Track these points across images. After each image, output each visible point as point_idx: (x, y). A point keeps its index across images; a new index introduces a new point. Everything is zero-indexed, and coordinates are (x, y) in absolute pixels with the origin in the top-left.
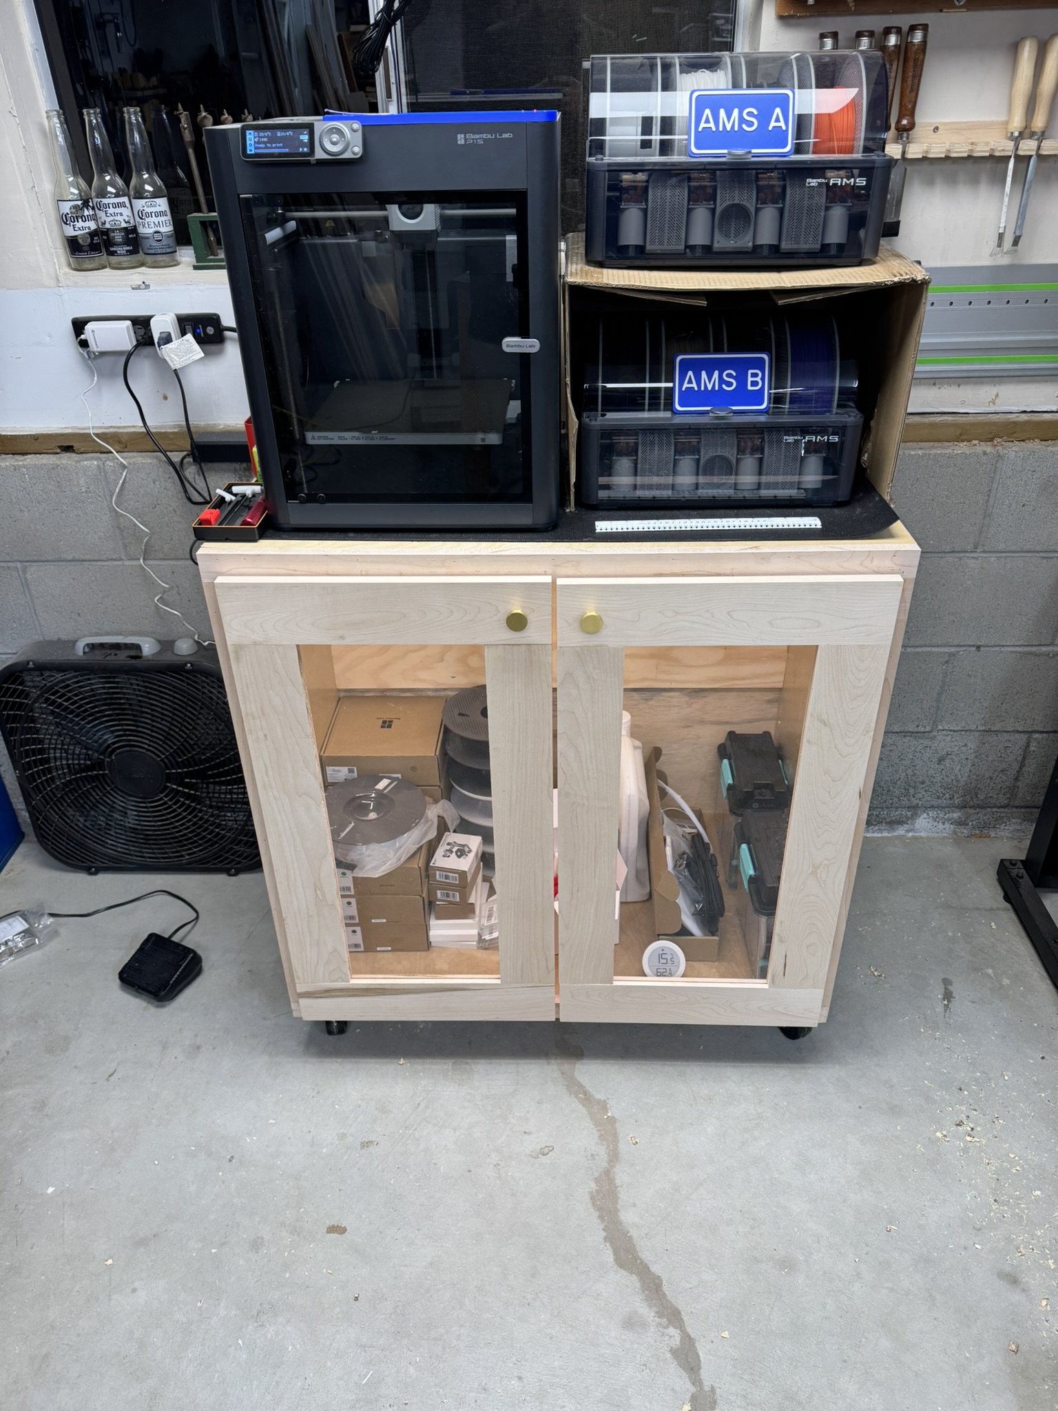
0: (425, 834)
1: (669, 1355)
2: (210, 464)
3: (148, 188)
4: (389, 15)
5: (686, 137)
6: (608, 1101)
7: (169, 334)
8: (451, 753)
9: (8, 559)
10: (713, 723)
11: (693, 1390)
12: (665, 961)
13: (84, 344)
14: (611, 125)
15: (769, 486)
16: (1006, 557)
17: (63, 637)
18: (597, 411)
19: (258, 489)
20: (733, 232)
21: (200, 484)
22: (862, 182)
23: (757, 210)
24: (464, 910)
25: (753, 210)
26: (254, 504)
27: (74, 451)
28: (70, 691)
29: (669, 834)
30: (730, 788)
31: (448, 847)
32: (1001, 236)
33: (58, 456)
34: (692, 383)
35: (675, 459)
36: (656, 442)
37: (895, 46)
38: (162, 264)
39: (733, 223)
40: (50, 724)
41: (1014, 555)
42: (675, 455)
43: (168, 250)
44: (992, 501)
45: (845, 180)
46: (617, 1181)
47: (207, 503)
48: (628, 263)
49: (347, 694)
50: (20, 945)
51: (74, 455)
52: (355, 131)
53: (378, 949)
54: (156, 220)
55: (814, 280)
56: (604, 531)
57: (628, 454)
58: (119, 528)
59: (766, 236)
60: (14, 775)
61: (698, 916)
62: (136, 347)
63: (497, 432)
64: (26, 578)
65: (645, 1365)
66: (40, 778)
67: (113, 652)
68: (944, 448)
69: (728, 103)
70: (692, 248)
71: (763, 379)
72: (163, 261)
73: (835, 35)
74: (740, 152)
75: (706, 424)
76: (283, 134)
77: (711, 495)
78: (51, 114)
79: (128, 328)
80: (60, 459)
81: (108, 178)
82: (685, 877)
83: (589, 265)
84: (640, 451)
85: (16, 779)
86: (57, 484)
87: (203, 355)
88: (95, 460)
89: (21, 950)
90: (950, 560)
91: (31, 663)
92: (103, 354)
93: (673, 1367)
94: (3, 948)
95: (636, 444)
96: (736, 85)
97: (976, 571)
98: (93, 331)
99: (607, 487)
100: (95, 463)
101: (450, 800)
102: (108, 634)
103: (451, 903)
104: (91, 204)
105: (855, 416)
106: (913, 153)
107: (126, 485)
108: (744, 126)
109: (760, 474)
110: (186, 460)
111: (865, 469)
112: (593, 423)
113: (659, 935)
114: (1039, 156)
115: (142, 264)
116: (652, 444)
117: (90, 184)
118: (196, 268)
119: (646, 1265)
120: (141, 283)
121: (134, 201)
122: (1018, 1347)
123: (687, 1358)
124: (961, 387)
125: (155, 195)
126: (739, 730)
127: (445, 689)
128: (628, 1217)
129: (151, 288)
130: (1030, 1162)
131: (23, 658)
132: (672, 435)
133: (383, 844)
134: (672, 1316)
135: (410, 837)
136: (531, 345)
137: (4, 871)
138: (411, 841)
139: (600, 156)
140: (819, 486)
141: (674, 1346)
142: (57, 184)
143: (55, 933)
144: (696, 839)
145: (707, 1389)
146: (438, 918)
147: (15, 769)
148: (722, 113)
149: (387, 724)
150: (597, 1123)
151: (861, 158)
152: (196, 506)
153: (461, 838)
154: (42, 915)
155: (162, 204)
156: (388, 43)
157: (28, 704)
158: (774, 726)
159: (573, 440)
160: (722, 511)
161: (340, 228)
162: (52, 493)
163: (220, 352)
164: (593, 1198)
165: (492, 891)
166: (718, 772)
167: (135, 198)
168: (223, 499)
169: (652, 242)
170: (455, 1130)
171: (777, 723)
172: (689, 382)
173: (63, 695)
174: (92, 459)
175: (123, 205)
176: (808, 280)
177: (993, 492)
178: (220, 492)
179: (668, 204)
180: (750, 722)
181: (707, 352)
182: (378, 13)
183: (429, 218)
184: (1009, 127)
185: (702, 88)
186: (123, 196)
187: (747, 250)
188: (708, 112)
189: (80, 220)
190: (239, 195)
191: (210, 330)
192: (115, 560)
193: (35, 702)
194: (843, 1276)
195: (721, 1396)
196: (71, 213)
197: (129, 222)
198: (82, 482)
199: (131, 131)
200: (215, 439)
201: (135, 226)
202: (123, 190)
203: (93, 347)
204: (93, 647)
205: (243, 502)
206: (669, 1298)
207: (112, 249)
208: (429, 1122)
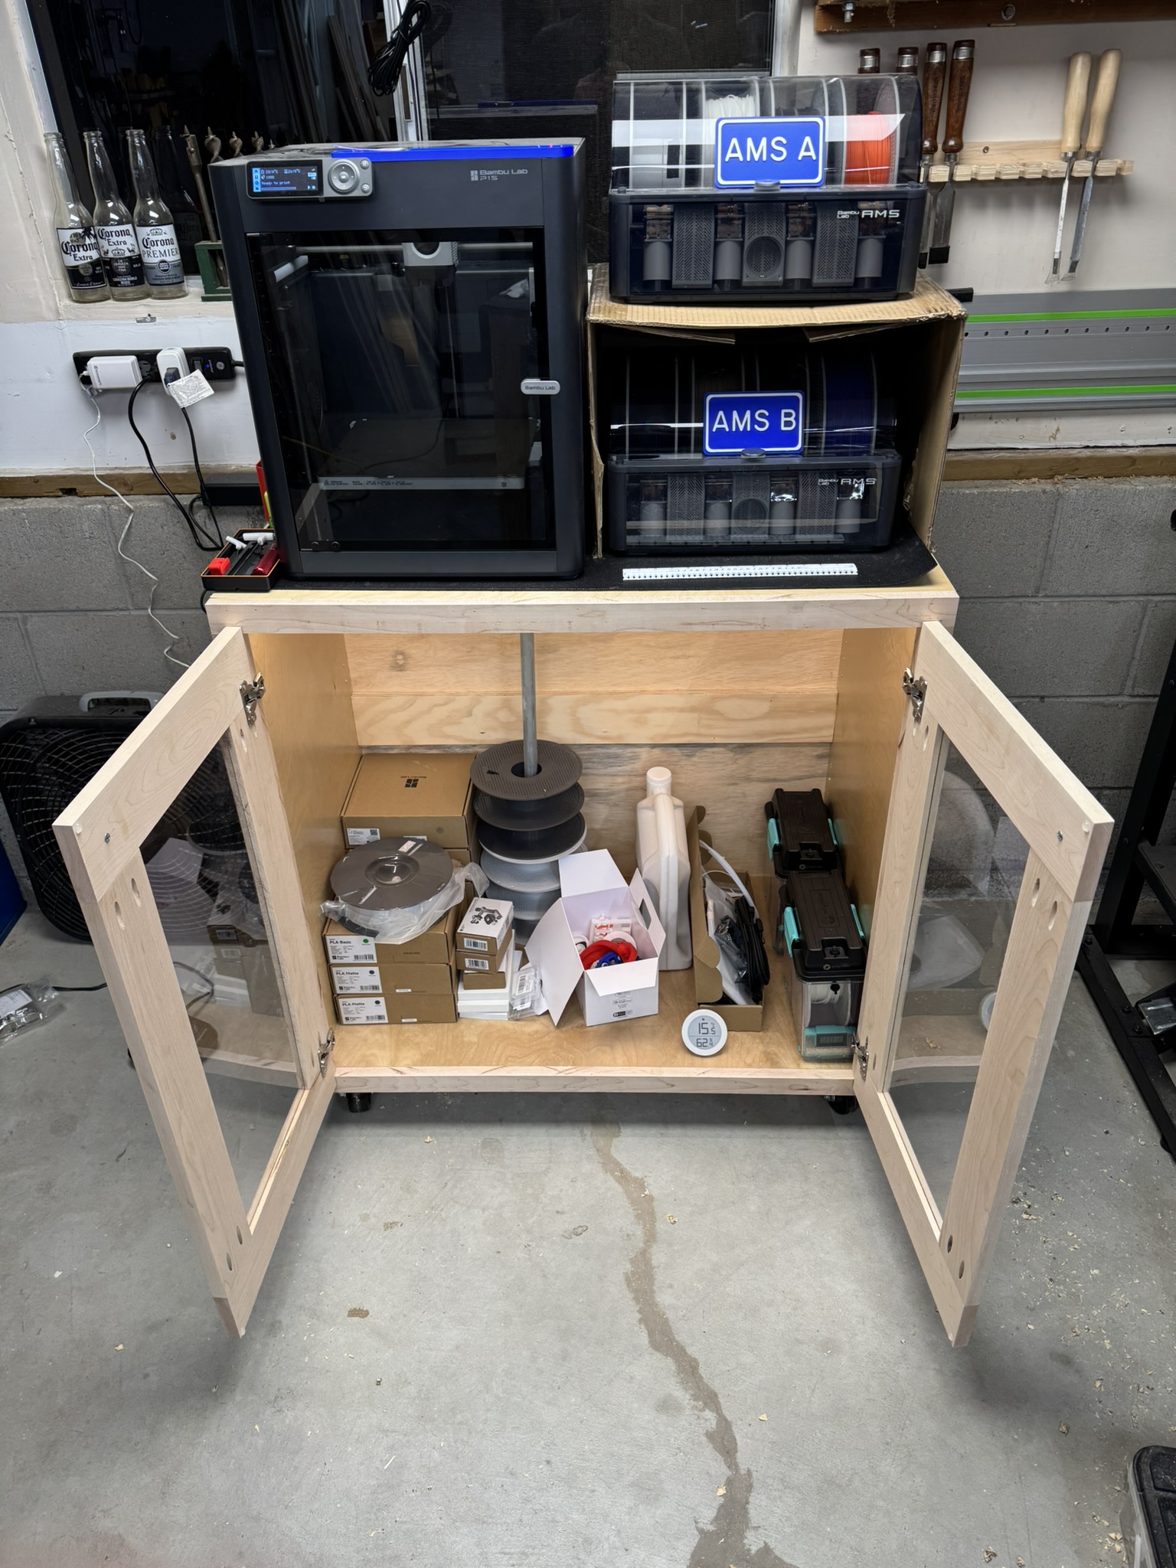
0: (453, 898)
1: (704, 1439)
2: (221, 508)
3: (153, 214)
4: (405, 33)
5: (713, 166)
6: (645, 1179)
7: (177, 370)
8: (479, 813)
9: (8, 609)
10: (759, 780)
11: (729, 1473)
12: (705, 1031)
13: (86, 381)
14: (634, 153)
15: (805, 530)
16: (1069, 602)
17: (67, 693)
18: (625, 453)
19: (270, 536)
20: (762, 266)
21: (211, 529)
22: (895, 214)
23: (788, 243)
24: (496, 980)
25: (782, 243)
26: (266, 553)
27: (76, 494)
28: (74, 750)
29: (711, 898)
30: (776, 848)
31: (477, 913)
32: (1056, 262)
33: (59, 499)
34: (723, 423)
35: (705, 503)
36: (686, 485)
37: (940, 63)
38: (169, 295)
39: (763, 257)
40: (53, 785)
41: (1078, 599)
42: (706, 500)
43: (175, 281)
44: (1053, 543)
45: (877, 212)
46: (653, 1262)
47: (218, 548)
48: (654, 298)
49: (369, 752)
50: (23, 1020)
51: (76, 498)
52: (364, 168)
53: (403, 1021)
54: (160, 248)
55: (846, 316)
56: (631, 579)
57: (657, 499)
58: (125, 576)
59: (797, 269)
60: (15, 840)
61: (741, 984)
62: (142, 384)
63: (518, 476)
64: (26, 630)
65: (679, 1448)
66: (43, 843)
67: (120, 707)
68: (1000, 486)
69: (756, 132)
70: (721, 283)
71: (797, 419)
72: (170, 291)
73: (876, 53)
74: (768, 183)
75: (737, 467)
76: (291, 172)
77: (746, 540)
78: (50, 137)
79: (133, 363)
80: (62, 502)
81: (110, 205)
82: (728, 943)
83: (613, 301)
84: (669, 494)
85: (17, 843)
86: (59, 529)
87: (213, 392)
88: (100, 503)
89: (24, 1025)
90: (1010, 605)
91: (33, 720)
92: (106, 391)
93: (708, 1451)
94: (5, 1023)
95: (666, 488)
96: (764, 113)
97: (1038, 616)
98: (96, 367)
99: (636, 532)
100: (100, 506)
101: (480, 865)
102: (114, 689)
103: (480, 972)
104: (92, 232)
105: (893, 458)
106: (961, 176)
107: (133, 530)
108: (773, 156)
109: (795, 517)
110: (197, 503)
111: (908, 512)
112: (620, 466)
113: (699, 1004)
114: (1095, 177)
115: (148, 295)
116: (682, 487)
117: (91, 212)
118: (204, 299)
119: (682, 1347)
120: (146, 315)
121: (137, 228)
122: (1068, 1428)
123: (723, 1441)
124: (1019, 421)
125: (161, 222)
126: (788, 787)
127: (475, 746)
128: (664, 1299)
129: (158, 321)
130: (1089, 1240)
131: (24, 715)
132: (703, 478)
133: (407, 909)
134: (709, 1399)
135: (435, 903)
136: (551, 387)
137: (5, 943)
138: (436, 906)
139: (622, 188)
140: (856, 530)
141: (710, 1430)
142: (57, 210)
143: (60, 1008)
144: (740, 904)
145: (743, 1472)
146: (466, 988)
147: (16, 834)
148: (750, 142)
149: (412, 783)
150: (634, 1202)
151: (894, 189)
152: (207, 552)
153: (490, 904)
154: (46, 989)
155: (168, 232)
156: (405, 61)
157: (29, 763)
158: (825, 783)
159: (599, 483)
160: (756, 558)
161: (352, 262)
162: (54, 539)
163: (231, 388)
164: (628, 1281)
165: (525, 960)
166: (765, 833)
167: (141, 225)
168: (233, 546)
169: (679, 277)
170: (484, 1210)
171: (827, 780)
172: (721, 424)
173: (67, 754)
174: (96, 502)
175: (126, 233)
176: (840, 316)
177: (1054, 533)
178: (230, 539)
179: (694, 237)
180: (800, 778)
181: (739, 391)
182: (394, 32)
183: (444, 254)
184: (1063, 147)
185: (730, 116)
186: (127, 223)
187: (777, 284)
188: (734, 141)
189: (81, 249)
190: (245, 234)
191: (220, 366)
192: (122, 610)
193: (37, 761)
194: (888, 1358)
195: (758, 1479)
196: (72, 241)
197: (133, 251)
198: (85, 527)
199: (135, 154)
200: (226, 481)
201: (140, 255)
202: (126, 217)
203: (96, 384)
204: (97, 702)
205: (254, 548)
206: (706, 1380)
207: (116, 280)
208: (456, 1202)
